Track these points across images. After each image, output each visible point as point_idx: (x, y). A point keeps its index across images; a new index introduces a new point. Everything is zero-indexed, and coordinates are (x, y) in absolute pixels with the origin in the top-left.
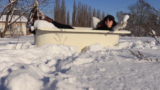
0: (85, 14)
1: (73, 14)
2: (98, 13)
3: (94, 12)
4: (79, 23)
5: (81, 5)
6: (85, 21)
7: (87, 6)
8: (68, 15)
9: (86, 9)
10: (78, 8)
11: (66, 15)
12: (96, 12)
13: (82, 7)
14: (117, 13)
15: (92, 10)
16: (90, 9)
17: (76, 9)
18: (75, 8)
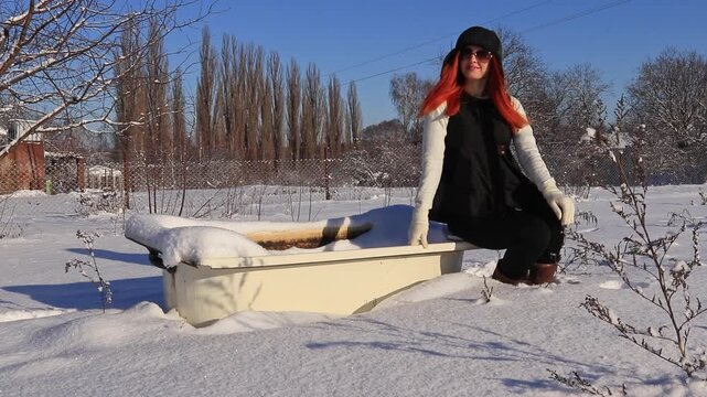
0: (253, 89)
1: (199, 87)
2: (313, 84)
3: (294, 76)
4: (228, 129)
5: (234, 48)
6: (257, 119)
7: (261, 53)
8: (178, 93)
9: (259, 66)
10: (220, 60)
11: (169, 94)
12: (303, 77)
13: (238, 58)
14: (393, 83)
15: (285, 69)
16: (276, 64)
17: (213, 67)
18: (206, 61)
